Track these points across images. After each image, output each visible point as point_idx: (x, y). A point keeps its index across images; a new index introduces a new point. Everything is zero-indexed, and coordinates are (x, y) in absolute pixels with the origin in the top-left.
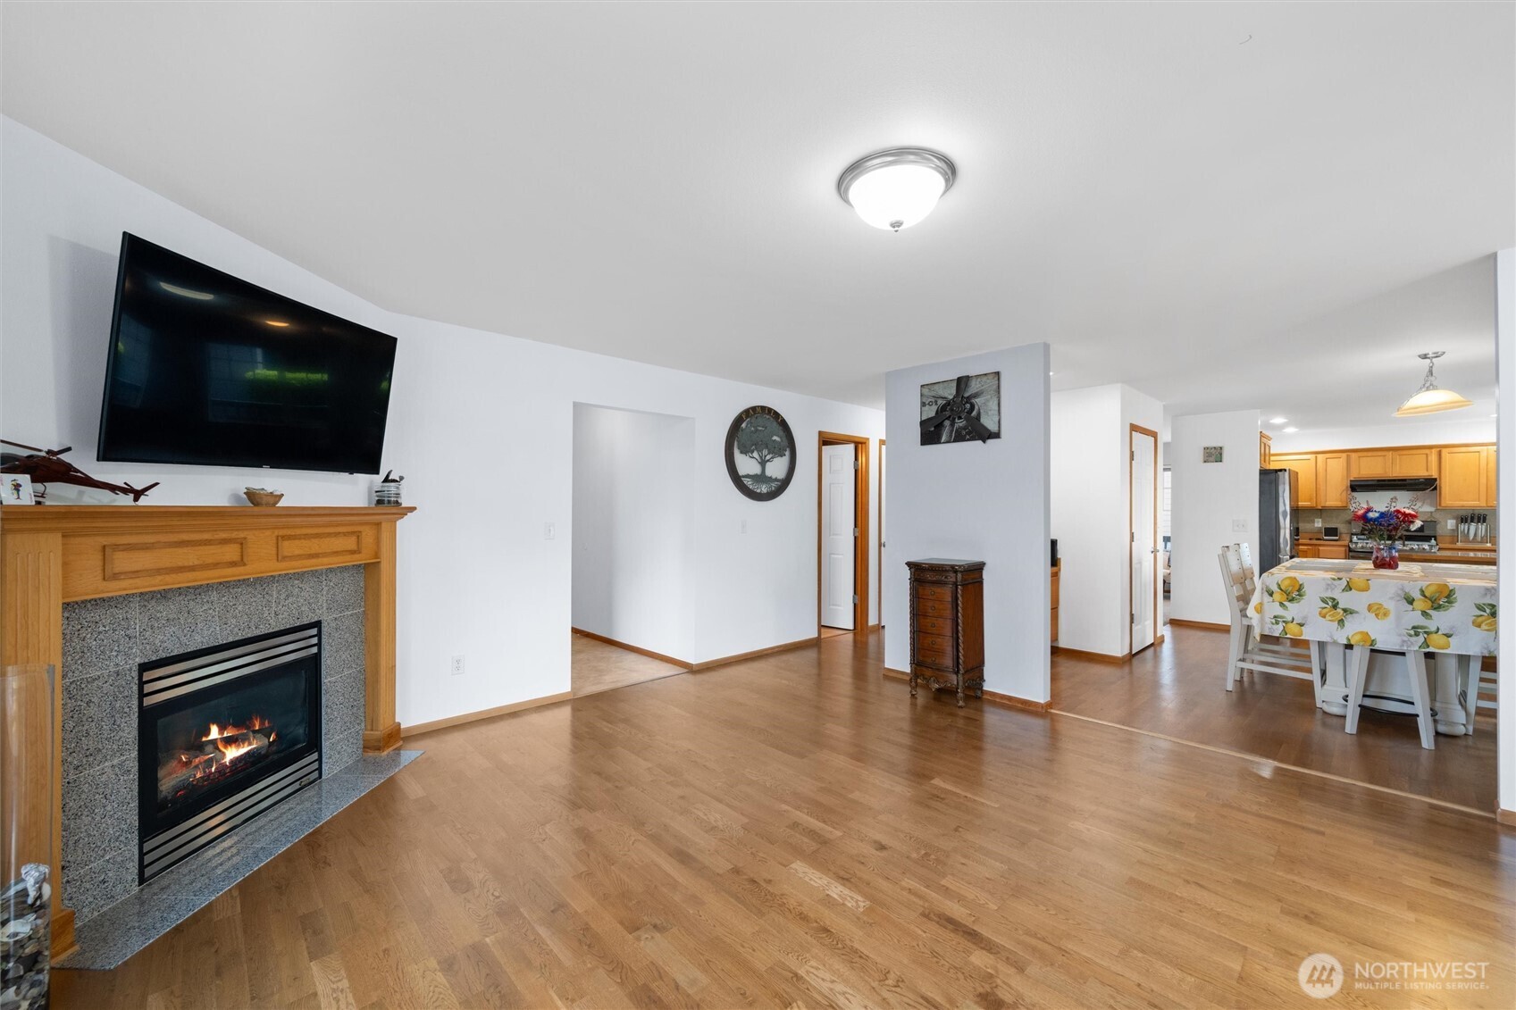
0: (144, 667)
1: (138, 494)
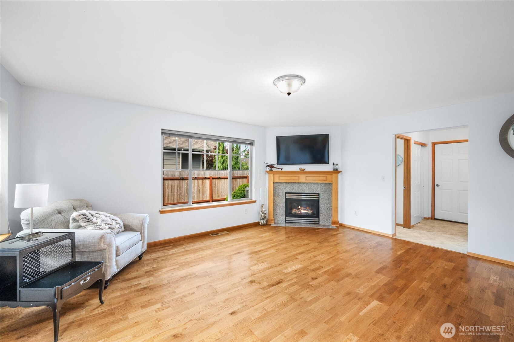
0: (286, 193)
1: (282, 169)
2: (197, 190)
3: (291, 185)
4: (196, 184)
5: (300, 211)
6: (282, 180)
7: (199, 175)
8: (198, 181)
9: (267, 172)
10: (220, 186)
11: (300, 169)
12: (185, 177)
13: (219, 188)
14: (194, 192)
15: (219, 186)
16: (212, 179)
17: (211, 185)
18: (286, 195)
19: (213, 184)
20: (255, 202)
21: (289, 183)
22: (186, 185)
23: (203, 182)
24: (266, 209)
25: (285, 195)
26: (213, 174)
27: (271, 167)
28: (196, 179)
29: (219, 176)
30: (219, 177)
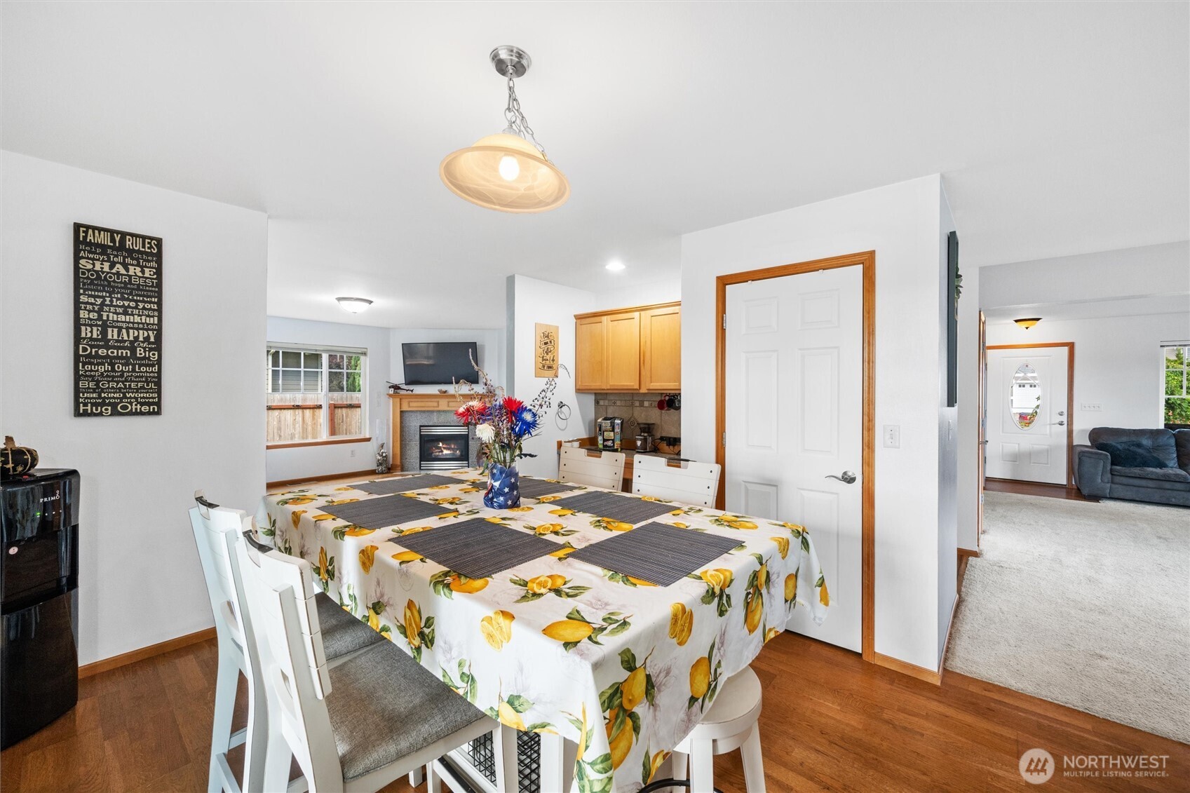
0: (421, 426)
1: (412, 391)
2: (301, 431)
3: (427, 414)
4: (299, 419)
5: (442, 451)
6: (413, 407)
7: (305, 400)
8: (303, 412)
9: (390, 396)
10: (353, 423)
11: (440, 391)
12: (274, 404)
13: (350, 425)
14: (294, 435)
15: (351, 422)
16: (335, 407)
17: (332, 420)
18: (420, 430)
19: (336, 418)
20: (369, 440)
21: (424, 412)
22: (276, 419)
23: (314, 415)
24: (389, 450)
25: (418, 430)
26: (336, 399)
27: (396, 387)
28: (298, 408)
29: (349, 403)
30: (350, 405)
